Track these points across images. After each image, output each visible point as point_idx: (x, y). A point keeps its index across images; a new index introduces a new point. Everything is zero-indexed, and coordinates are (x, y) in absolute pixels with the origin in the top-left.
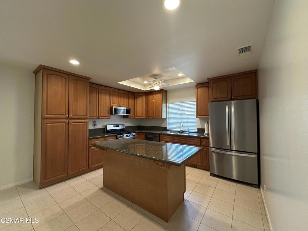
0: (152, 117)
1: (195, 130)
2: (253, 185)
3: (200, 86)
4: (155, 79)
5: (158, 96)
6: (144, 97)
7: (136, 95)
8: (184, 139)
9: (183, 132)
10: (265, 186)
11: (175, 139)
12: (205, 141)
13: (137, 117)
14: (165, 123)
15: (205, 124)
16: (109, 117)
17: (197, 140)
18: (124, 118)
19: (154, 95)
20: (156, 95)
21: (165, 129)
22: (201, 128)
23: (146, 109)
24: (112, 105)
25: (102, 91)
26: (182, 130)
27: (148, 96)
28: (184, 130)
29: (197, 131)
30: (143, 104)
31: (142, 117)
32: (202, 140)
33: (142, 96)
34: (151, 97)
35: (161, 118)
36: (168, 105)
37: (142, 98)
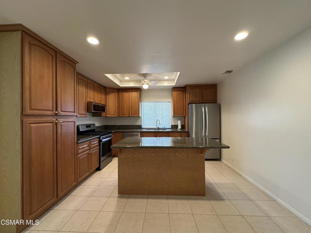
0: (127, 116)
1: (169, 126)
2: (218, 160)
3: (177, 90)
4: (144, 78)
5: (134, 94)
6: (116, 93)
7: (108, 90)
8: (166, 135)
9: (158, 129)
10: (232, 157)
11: (158, 135)
12: (184, 134)
13: (109, 116)
14: (139, 121)
15: (179, 121)
16: (85, 115)
17: (178, 134)
18: (93, 116)
19: (130, 93)
20: (132, 93)
21: (140, 127)
22: (173, 124)
23: (119, 108)
24: (88, 100)
25: (80, 80)
26: (158, 127)
27: (122, 93)
28: (160, 127)
29: (170, 127)
30: (115, 101)
31: (115, 116)
32: (182, 133)
33: (115, 92)
34: (126, 94)
35: (139, 116)
36: (142, 103)
37: (114, 94)
